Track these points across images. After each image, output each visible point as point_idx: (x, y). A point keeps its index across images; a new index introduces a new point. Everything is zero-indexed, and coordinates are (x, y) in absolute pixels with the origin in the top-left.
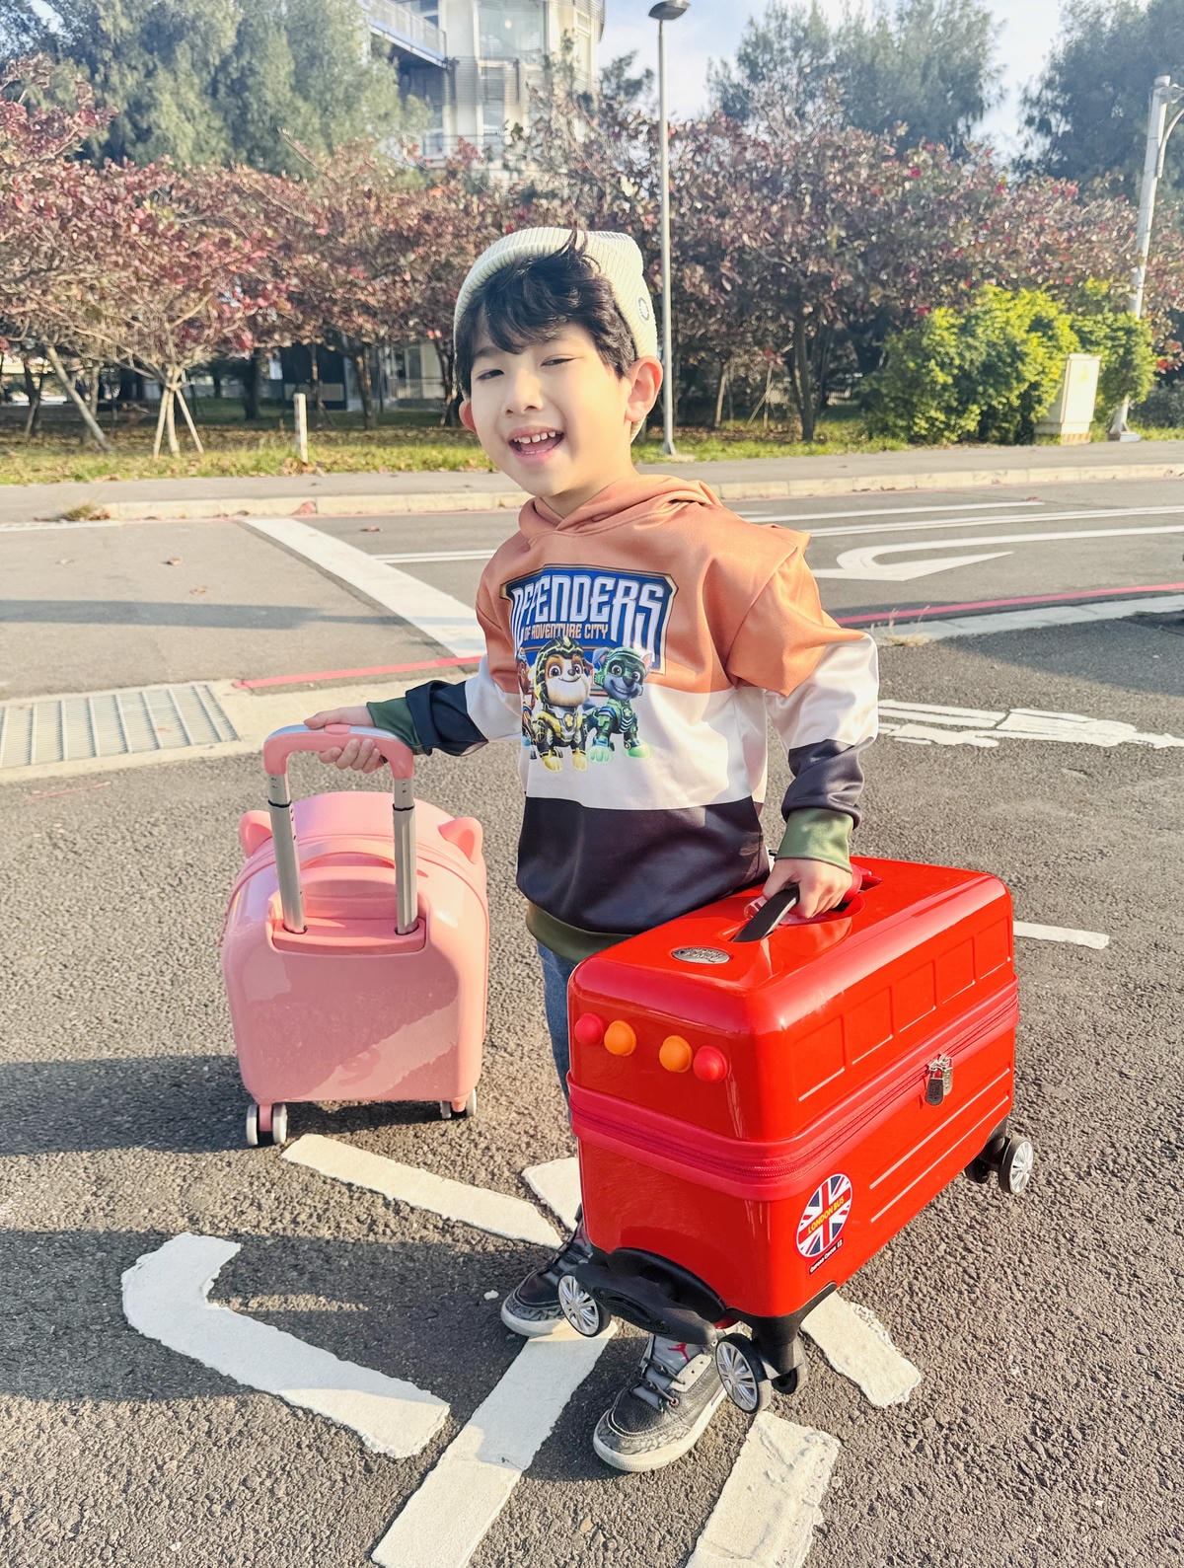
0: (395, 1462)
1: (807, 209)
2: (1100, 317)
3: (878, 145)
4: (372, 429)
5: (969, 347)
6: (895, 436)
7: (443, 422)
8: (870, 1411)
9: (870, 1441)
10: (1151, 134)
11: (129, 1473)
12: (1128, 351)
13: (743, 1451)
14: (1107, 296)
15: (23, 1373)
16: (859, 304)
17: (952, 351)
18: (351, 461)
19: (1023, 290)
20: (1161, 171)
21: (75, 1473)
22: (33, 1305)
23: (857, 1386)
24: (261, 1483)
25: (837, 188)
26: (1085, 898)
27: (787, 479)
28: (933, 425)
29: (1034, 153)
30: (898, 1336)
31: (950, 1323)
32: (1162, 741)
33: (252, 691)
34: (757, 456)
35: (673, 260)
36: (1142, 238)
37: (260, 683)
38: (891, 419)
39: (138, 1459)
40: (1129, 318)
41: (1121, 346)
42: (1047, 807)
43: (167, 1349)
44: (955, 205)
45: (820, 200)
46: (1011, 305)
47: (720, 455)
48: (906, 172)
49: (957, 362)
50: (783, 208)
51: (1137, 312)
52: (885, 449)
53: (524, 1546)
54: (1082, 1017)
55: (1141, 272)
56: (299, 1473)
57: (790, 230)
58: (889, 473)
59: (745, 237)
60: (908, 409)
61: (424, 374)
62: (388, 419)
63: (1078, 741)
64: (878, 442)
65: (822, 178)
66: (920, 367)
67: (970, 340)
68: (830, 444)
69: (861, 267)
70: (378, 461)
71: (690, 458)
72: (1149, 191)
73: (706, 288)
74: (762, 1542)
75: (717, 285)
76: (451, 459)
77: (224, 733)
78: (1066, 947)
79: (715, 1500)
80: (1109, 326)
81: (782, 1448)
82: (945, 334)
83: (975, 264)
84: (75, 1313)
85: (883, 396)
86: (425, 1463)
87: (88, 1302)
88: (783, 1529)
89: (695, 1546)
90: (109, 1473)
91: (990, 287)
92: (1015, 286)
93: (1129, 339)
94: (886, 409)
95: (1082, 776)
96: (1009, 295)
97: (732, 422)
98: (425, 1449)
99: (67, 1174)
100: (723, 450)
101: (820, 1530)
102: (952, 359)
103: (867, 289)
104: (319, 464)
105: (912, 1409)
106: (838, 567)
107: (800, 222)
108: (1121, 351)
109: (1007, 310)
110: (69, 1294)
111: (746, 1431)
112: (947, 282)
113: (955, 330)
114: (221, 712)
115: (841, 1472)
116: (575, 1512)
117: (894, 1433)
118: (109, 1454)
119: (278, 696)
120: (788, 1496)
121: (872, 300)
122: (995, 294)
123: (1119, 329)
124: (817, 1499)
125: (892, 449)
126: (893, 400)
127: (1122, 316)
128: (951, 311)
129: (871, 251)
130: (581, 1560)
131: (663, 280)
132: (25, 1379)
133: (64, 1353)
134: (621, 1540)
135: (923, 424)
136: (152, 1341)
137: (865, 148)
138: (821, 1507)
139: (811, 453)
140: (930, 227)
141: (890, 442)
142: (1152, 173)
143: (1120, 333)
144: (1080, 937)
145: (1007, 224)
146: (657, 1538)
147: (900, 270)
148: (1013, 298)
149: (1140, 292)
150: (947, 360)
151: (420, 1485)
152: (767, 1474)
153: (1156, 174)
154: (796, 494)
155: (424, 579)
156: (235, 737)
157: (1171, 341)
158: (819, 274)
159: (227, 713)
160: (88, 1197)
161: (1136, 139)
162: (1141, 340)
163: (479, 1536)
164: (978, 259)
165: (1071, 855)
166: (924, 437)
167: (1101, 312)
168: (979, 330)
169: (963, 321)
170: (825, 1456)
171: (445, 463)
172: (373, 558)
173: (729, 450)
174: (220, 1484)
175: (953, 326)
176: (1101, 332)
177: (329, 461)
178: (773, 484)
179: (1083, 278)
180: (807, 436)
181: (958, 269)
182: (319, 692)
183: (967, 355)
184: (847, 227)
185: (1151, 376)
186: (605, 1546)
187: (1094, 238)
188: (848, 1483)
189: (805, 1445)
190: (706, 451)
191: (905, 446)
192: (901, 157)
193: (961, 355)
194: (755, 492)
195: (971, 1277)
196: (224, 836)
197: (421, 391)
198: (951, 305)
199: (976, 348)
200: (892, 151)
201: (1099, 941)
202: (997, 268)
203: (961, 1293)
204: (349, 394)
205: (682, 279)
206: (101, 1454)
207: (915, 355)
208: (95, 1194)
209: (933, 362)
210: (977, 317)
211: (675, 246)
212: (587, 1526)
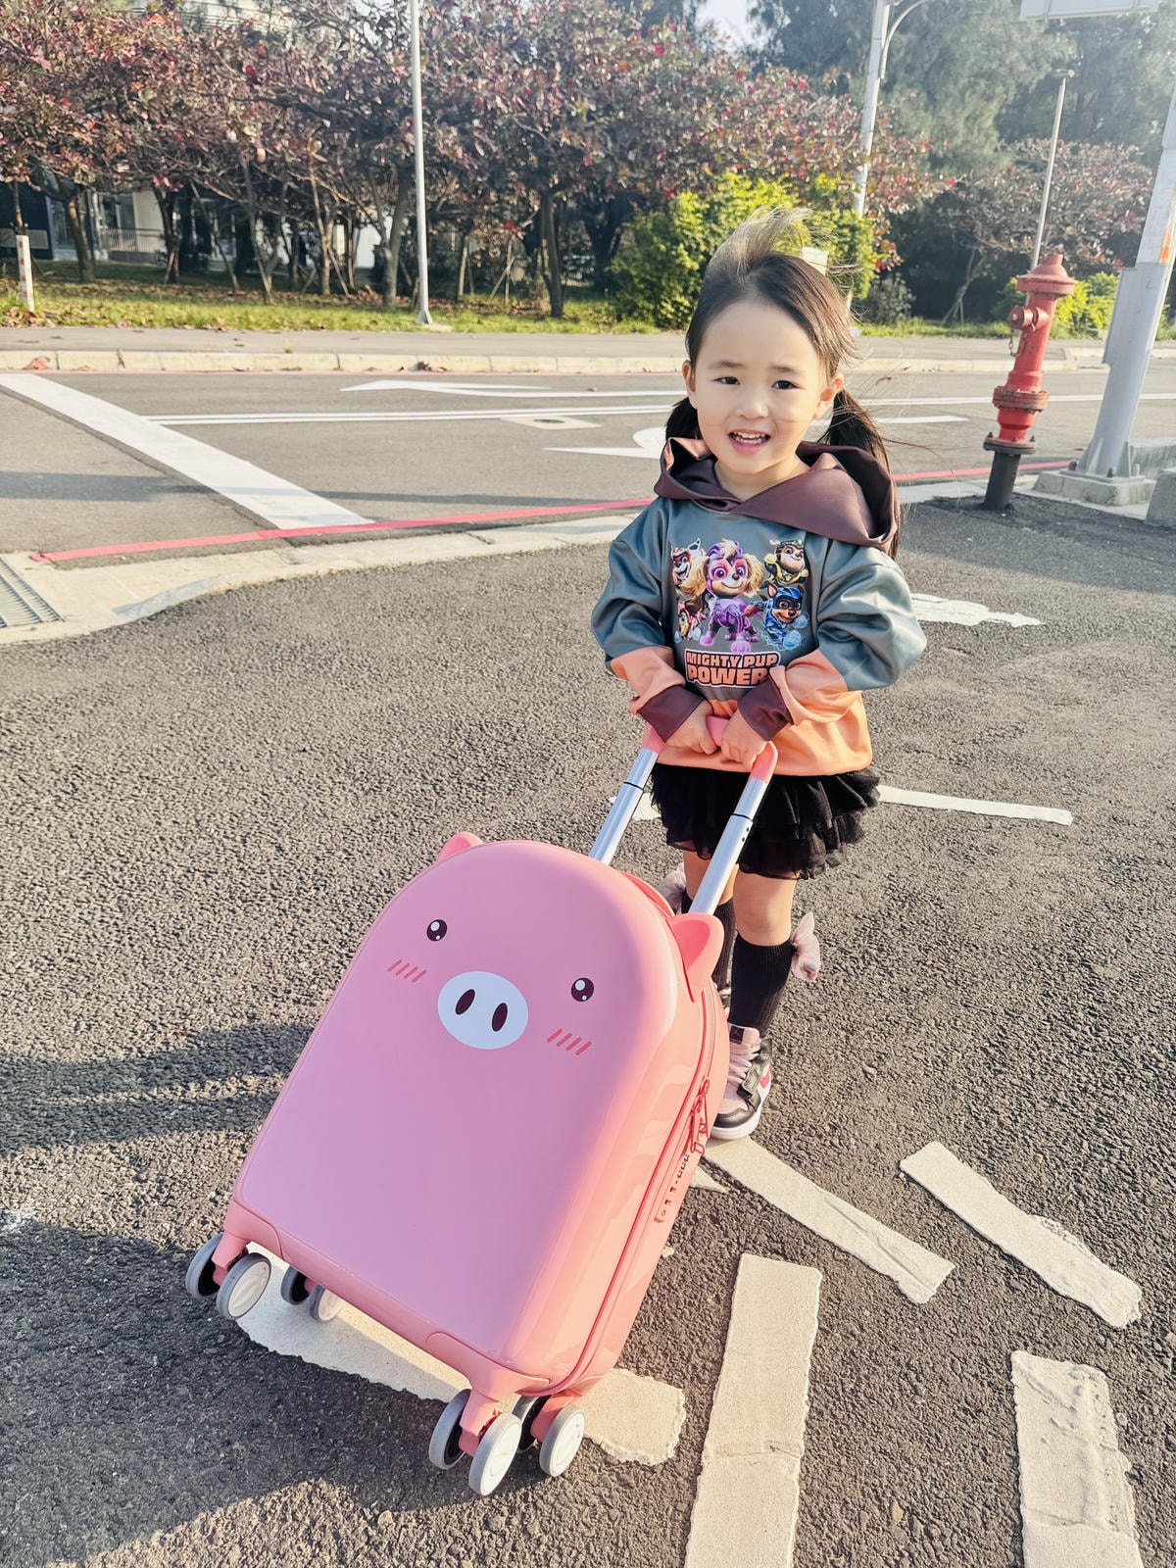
0: (652, 1470)
1: (557, 78)
2: (827, 213)
3: (624, 18)
4: (90, 282)
5: (713, 233)
6: (643, 319)
7: (167, 278)
8: (1114, 1335)
9: (1129, 1366)
10: (875, 35)
11: (336, 1536)
12: (852, 248)
13: (1017, 1398)
14: (835, 193)
15: (140, 1423)
16: (607, 183)
17: (699, 236)
18: (84, 314)
19: (761, 180)
20: (883, 72)
21: (266, 1548)
22: (118, 1332)
23: (1088, 1308)
24: (508, 1523)
25: (585, 58)
26: (1028, 775)
27: (555, 355)
28: (677, 309)
29: (760, 43)
30: (1095, 1245)
31: (1133, 1226)
32: (1018, 620)
33: (56, 565)
34: (514, 330)
35: (425, 116)
36: (865, 138)
37: (64, 556)
38: (641, 303)
39: (339, 1516)
40: (853, 216)
41: (845, 243)
42: (949, 686)
43: (314, 1366)
44: (699, 90)
45: (570, 68)
46: (751, 194)
47: (478, 326)
48: (651, 49)
49: (703, 248)
50: (534, 73)
51: (860, 209)
52: (634, 331)
53: (841, 1549)
54: (1090, 895)
55: (865, 169)
56: (547, 1502)
57: (542, 97)
58: (649, 354)
59: (498, 100)
60: (655, 293)
61: (137, 226)
62: (105, 273)
63: (943, 621)
64: (628, 324)
65: (571, 47)
66: (669, 250)
67: (714, 226)
68: (583, 323)
69: (610, 145)
70: (114, 315)
71: (447, 328)
72: (872, 93)
73: (460, 152)
74: (1085, 1500)
75: (470, 149)
76: (197, 317)
77: (42, 614)
78: (1036, 824)
79: (1016, 1460)
80: (836, 223)
81: (1054, 1389)
82: (692, 218)
83: (717, 150)
84: (175, 1335)
85: (631, 278)
86: (683, 1467)
87: (188, 1319)
88: (1098, 1480)
89: (1021, 1518)
90: (310, 1542)
91: (731, 174)
92: (753, 175)
93: (853, 237)
94: (634, 290)
95: (962, 654)
96: (748, 184)
97: (472, 295)
98: (678, 1449)
99: (92, 1157)
100: (479, 322)
101: (1133, 1477)
102: (698, 244)
103: (616, 169)
104: (48, 316)
105: (1149, 1325)
106: (636, 445)
107: (550, 89)
108: (846, 248)
109: (747, 199)
110: (158, 1312)
111: (1009, 1378)
112: (692, 167)
113: (700, 215)
114: (29, 589)
115: (1120, 1407)
116: (877, 1497)
117: (1147, 1355)
118: (299, 1515)
119: (87, 571)
120: (1085, 1443)
121: (621, 181)
122: (736, 183)
123: (844, 226)
124: (1114, 1443)
125: (641, 331)
126: (643, 280)
127: (847, 213)
128: (696, 196)
129: (620, 128)
130: (911, 1555)
131: (415, 139)
132: (145, 1431)
133: (183, 1390)
134: (942, 1523)
135: (669, 307)
136: (291, 1358)
137: (612, 19)
138: (1122, 1450)
139: (566, 331)
140: (676, 107)
141: (640, 325)
142: (875, 74)
143: (846, 231)
144: (1046, 814)
145: (746, 112)
146: (977, 1514)
147: (649, 151)
148: (752, 188)
149: (863, 191)
150: (694, 246)
151: (694, 1495)
152: (1052, 1420)
153: (879, 75)
154: (564, 371)
155: (210, 443)
156: (57, 618)
157: (887, 242)
158: (571, 147)
159: (36, 589)
160: (131, 1185)
161: (849, 41)
162: (863, 238)
163: (790, 1548)
164: (721, 145)
165: (993, 732)
166: (668, 321)
167: (829, 208)
168: (722, 217)
169: (708, 206)
170: (1097, 1392)
171: (190, 320)
172: (144, 418)
173: (485, 322)
174: (458, 1533)
175: (698, 211)
176: (828, 229)
177: (59, 312)
178: (541, 359)
179: (813, 174)
180: (556, 313)
181: (699, 152)
182: (134, 566)
183: (712, 240)
184: (598, 100)
185: (872, 274)
186: (928, 1533)
187: (825, 133)
188: (1132, 1418)
189: (1074, 1383)
190: (461, 322)
191: (654, 330)
192: (645, 33)
193: (707, 242)
194: (525, 367)
195: (1129, 1174)
196: (101, 731)
197: (135, 244)
198: (695, 190)
199: (719, 235)
200: (639, 25)
201: (1064, 817)
202: (737, 155)
203: (1126, 1192)
204: (54, 242)
205: (434, 141)
206: (290, 1518)
207: (665, 239)
208: (137, 1179)
209: (682, 246)
210: (720, 204)
211: (426, 103)
212: (898, 1513)
